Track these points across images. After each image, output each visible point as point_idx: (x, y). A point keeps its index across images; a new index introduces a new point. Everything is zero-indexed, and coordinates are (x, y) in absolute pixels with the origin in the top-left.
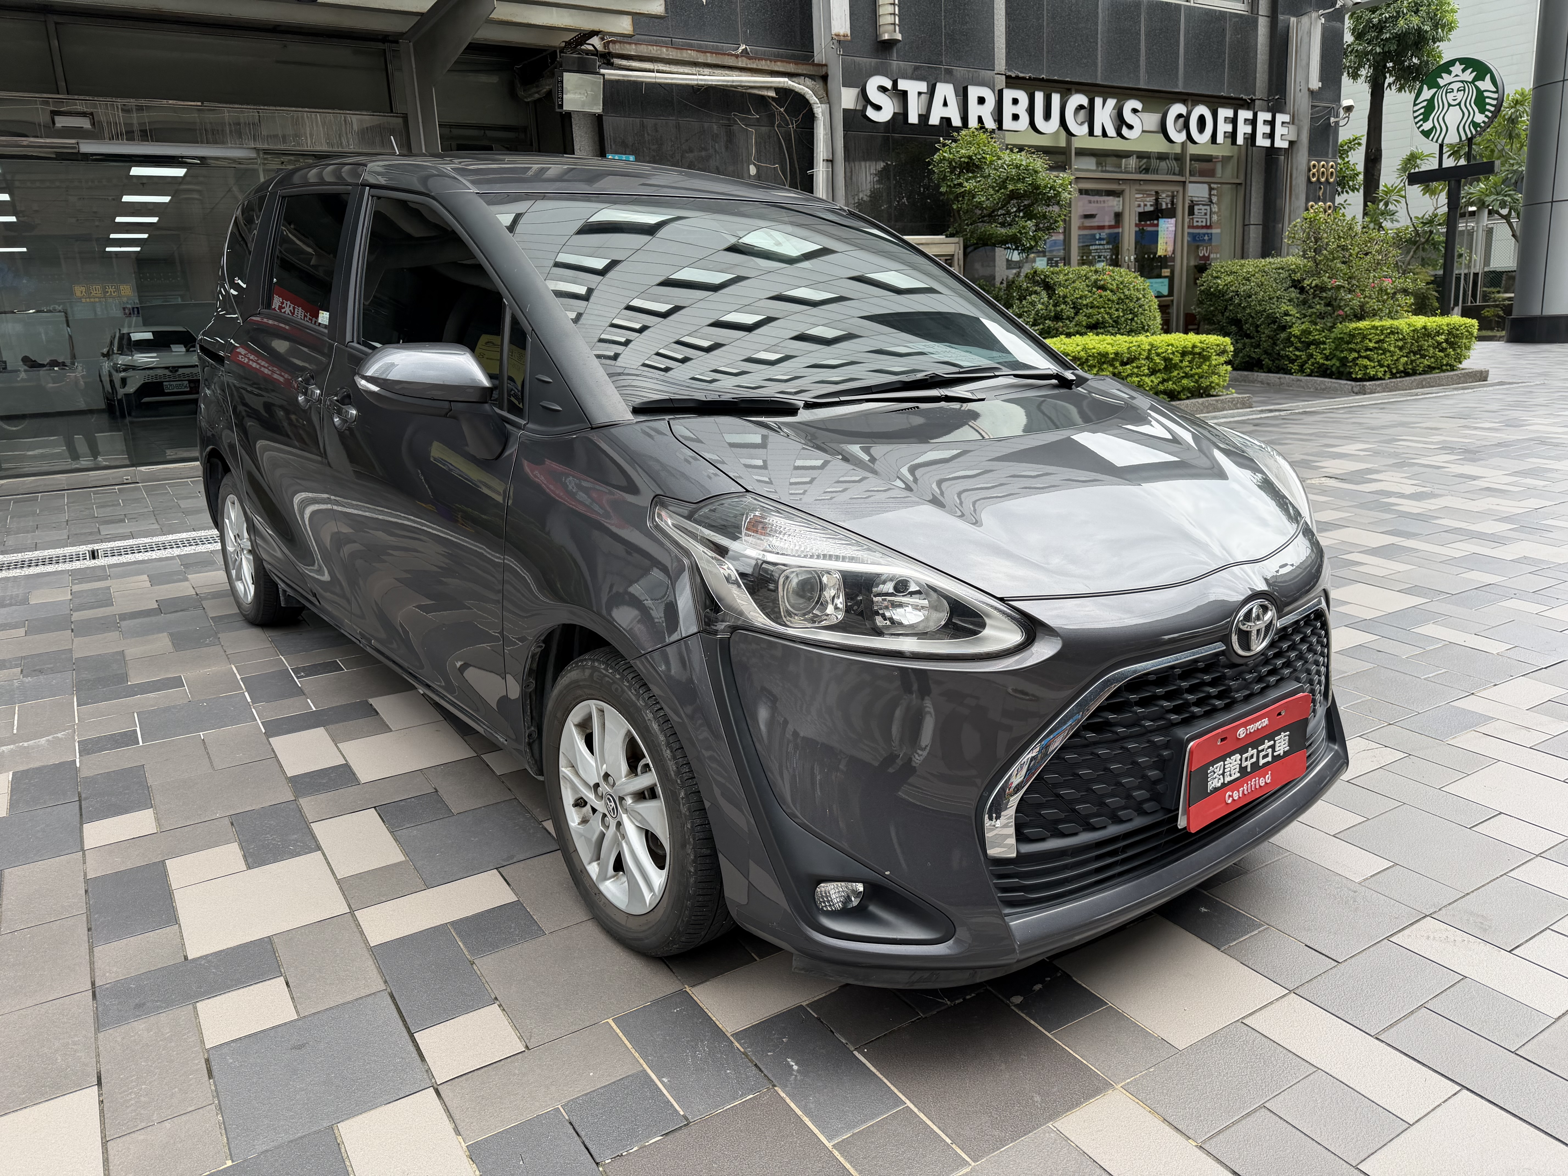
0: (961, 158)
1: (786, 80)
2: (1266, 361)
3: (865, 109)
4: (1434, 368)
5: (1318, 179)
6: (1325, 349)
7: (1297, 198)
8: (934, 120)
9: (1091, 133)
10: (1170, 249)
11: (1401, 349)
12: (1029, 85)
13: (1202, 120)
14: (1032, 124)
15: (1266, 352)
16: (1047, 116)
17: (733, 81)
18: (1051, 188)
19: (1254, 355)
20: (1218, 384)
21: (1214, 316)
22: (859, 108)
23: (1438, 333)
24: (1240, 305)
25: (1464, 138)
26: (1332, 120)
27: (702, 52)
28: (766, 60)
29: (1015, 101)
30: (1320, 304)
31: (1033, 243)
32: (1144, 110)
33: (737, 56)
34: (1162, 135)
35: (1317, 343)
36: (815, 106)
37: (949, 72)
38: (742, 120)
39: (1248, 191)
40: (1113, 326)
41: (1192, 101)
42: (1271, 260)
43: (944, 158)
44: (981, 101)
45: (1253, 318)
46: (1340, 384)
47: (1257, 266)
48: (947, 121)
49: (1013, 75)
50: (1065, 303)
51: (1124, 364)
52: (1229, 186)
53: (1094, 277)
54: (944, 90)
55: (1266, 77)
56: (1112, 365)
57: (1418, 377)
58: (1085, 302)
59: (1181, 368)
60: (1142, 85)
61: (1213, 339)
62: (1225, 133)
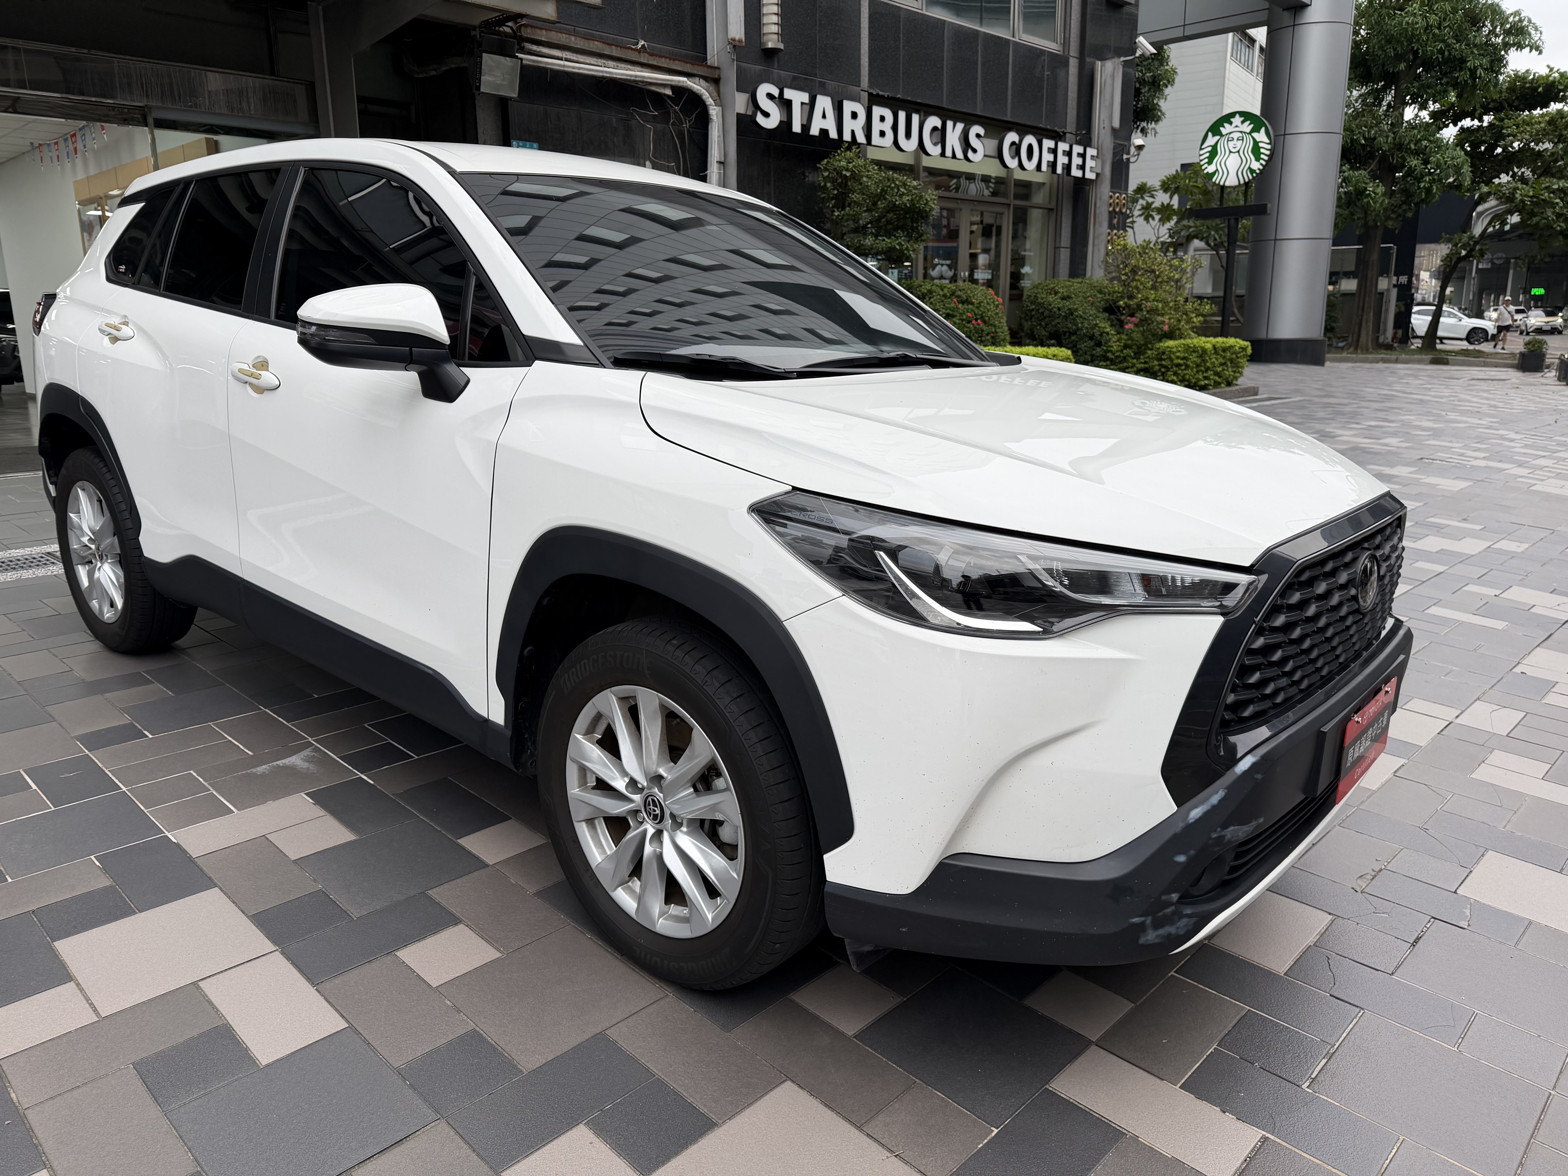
1: (685, 79)
3: (755, 114)
4: (1221, 384)
5: (1114, 210)
7: (1101, 225)
8: (814, 131)
9: (943, 154)
12: (894, 104)
13: (1030, 148)
14: (895, 141)
16: (908, 135)
17: (636, 76)
22: (749, 113)
23: (1224, 353)
25: (1242, 182)
26: (1125, 156)
27: (609, 44)
28: (666, 58)
29: (882, 119)
32: (986, 135)
33: (639, 51)
34: (997, 161)
36: (710, 108)
37: (824, 85)
38: (640, 115)
39: (1059, 217)
41: (1018, 130)
42: (1079, 280)
44: (854, 115)
48: (824, 132)
49: (875, 93)
54: (824, 103)
55: (1075, 112)
60: (978, 113)
62: (1048, 162)
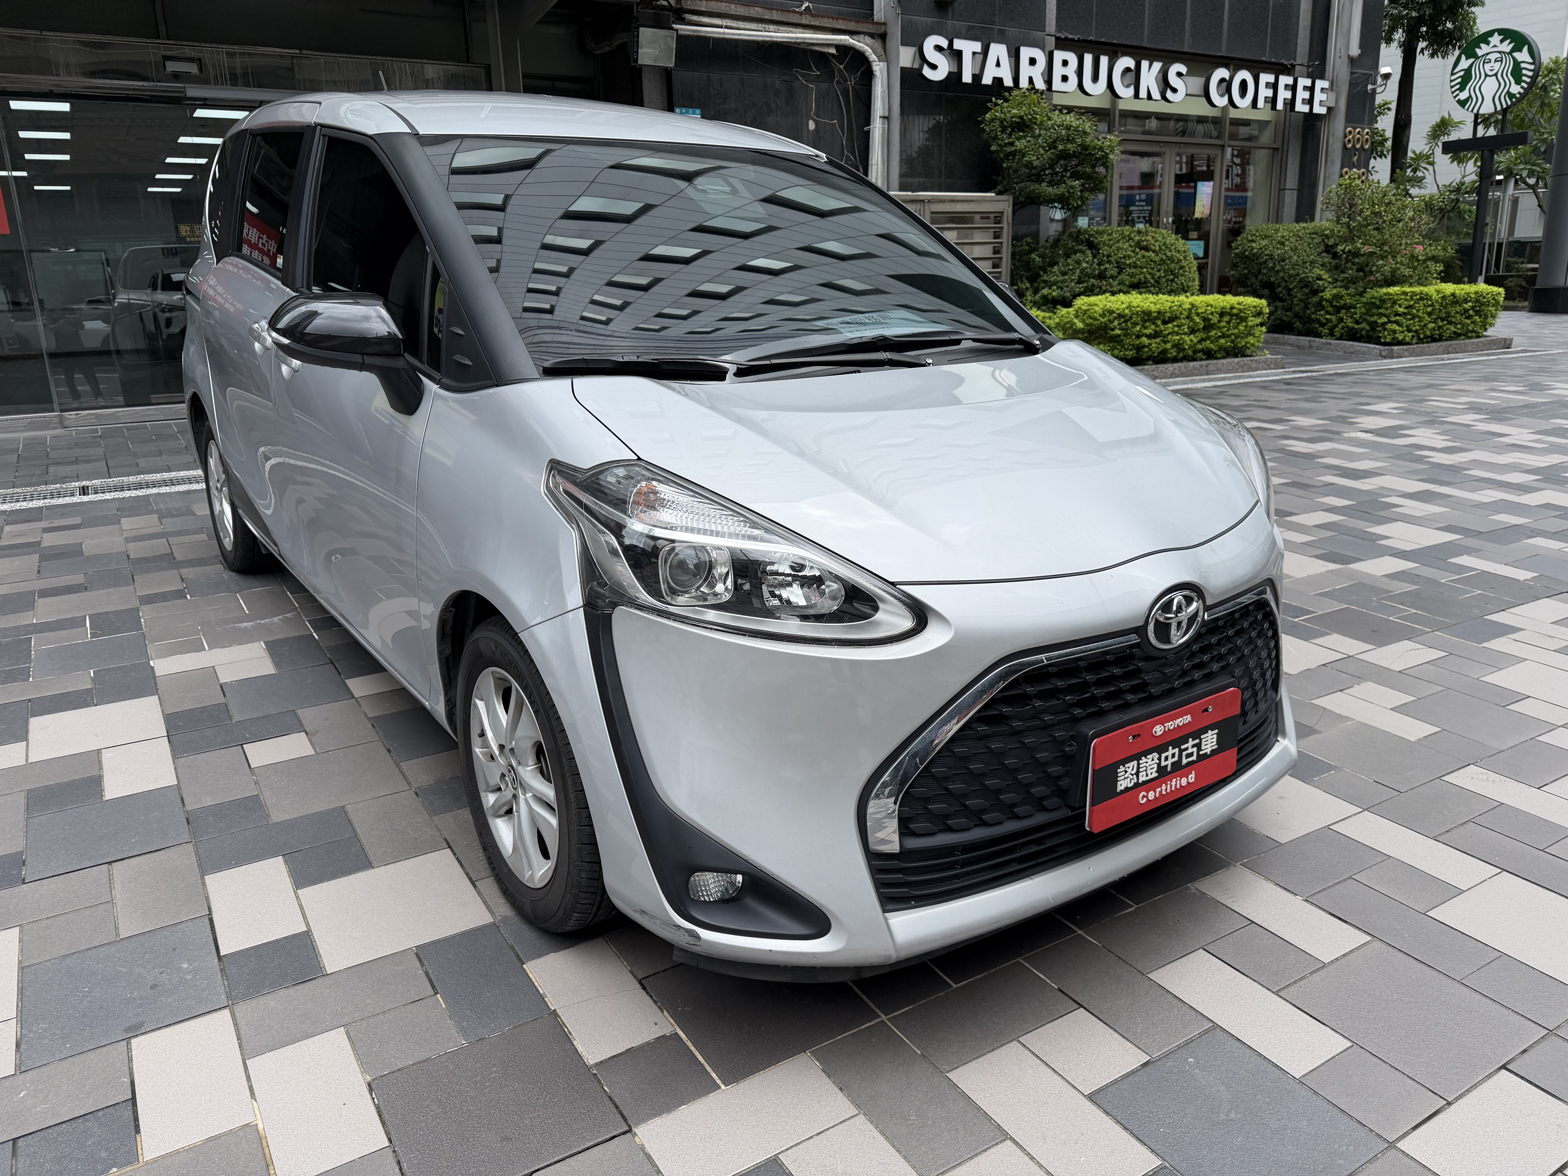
0: (1012, 117)
1: (847, 37)
2: (1298, 324)
3: (921, 67)
4: (1459, 335)
5: (1354, 146)
6: (1355, 313)
7: (1333, 164)
8: (987, 80)
9: (1137, 95)
10: (1207, 212)
11: (1429, 314)
12: (1079, 47)
13: (1244, 85)
14: (1080, 86)
15: (1297, 315)
16: (1095, 78)
17: (797, 38)
18: (1098, 150)
19: (1285, 318)
20: (1253, 345)
21: (1247, 278)
22: (916, 66)
23: (1466, 301)
24: (1273, 268)
25: (1499, 108)
26: (1370, 87)
27: (769, 9)
28: (828, 17)
29: (1065, 63)
30: (1352, 269)
31: (1080, 203)
32: (1188, 74)
33: (801, 13)
34: (1204, 99)
35: (1347, 307)
36: (874, 64)
37: (1002, 33)
38: (803, 75)
39: (1284, 156)
40: (1154, 286)
41: (1234, 65)
42: (1304, 225)
43: (996, 118)
44: (1033, 61)
45: (1286, 281)
46: (1369, 347)
47: (1292, 231)
48: (998, 81)
49: (1063, 37)
50: (1109, 262)
51: (1165, 323)
52: (1266, 151)
53: (1137, 238)
54: (998, 50)
55: (1307, 42)
56: (1155, 324)
57: (1444, 343)
58: (1128, 262)
59: (1219, 328)
60: (1186, 49)
61: (1250, 301)
62: (1266, 98)
